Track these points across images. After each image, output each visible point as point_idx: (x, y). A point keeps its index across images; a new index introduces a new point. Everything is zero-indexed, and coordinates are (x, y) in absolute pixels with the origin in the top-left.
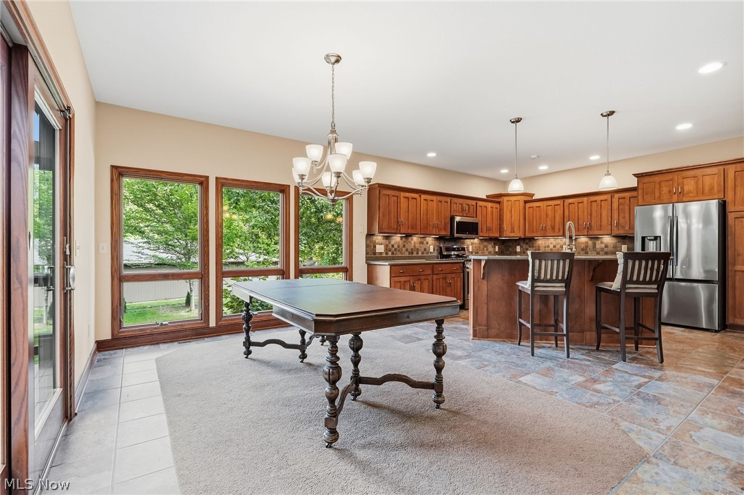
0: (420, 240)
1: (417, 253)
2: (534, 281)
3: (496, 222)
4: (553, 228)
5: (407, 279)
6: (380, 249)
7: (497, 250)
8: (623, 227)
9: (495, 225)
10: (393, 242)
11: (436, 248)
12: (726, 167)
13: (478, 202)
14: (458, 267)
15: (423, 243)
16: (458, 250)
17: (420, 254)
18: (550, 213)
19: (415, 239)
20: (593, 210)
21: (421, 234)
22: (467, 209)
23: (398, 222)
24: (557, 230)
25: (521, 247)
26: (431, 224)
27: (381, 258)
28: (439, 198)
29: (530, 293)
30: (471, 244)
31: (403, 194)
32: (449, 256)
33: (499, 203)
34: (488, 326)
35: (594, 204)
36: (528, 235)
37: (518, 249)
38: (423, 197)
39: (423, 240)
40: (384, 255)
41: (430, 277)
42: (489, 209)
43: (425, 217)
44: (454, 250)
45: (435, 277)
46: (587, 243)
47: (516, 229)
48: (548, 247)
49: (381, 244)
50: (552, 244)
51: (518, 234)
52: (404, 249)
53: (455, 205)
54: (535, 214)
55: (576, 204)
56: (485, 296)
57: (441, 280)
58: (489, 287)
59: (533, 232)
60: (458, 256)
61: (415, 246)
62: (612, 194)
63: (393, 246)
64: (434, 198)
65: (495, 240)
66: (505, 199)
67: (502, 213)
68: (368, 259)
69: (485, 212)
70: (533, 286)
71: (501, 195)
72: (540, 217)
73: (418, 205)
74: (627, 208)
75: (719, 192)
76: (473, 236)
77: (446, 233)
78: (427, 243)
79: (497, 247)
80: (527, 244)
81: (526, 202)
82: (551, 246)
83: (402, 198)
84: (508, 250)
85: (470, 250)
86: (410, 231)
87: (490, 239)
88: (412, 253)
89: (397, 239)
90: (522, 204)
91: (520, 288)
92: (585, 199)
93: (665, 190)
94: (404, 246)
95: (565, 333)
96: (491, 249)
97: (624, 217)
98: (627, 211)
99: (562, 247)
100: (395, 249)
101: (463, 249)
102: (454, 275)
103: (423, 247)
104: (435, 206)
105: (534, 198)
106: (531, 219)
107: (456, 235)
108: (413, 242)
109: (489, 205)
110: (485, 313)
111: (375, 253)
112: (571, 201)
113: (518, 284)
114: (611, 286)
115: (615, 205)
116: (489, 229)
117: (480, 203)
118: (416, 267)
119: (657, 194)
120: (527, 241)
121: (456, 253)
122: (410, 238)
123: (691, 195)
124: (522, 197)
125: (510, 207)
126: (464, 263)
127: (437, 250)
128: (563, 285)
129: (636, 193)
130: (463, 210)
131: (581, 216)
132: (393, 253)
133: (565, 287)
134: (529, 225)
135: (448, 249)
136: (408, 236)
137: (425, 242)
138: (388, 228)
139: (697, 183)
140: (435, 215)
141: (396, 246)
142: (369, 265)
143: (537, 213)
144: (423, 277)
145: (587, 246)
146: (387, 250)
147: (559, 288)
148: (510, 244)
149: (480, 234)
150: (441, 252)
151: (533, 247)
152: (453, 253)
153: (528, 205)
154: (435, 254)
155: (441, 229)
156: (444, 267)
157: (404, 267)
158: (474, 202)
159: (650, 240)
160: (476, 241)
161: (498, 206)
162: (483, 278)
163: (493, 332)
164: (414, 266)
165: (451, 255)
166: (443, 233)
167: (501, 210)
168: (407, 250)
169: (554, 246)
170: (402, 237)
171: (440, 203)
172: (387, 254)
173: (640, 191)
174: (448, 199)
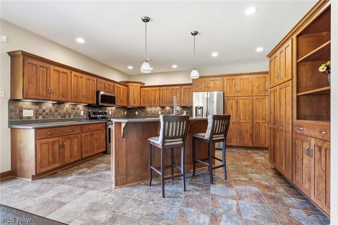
0: (72, 106)
1: (70, 117)
2: (165, 138)
3: (125, 98)
4: (155, 102)
5: (57, 139)
6: (28, 113)
7: (125, 114)
8: (186, 103)
9: (125, 99)
10: (44, 108)
11: (86, 113)
12: (224, 77)
13: (115, 84)
14: (102, 126)
15: (74, 109)
16: (102, 114)
17: (72, 117)
18: (153, 94)
19: (67, 105)
20: (173, 93)
21: (72, 102)
22: (108, 87)
23: (47, 90)
24: (156, 103)
25: (138, 112)
26: (81, 94)
27: (28, 121)
28: (87, 77)
29: (160, 147)
30: (111, 110)
31: (52, 67)
32: (96, 118)
33: (127, 86)
34: (127, 175)
35: (173, 90)
36: (142, 105)
37: (137, 113)
38: (74, 73)
39: (74, 107)
40: (34, 119)
41: (79, 136)
42: (122, 89)
43: (75, 89)
44: (99, 114)
45: (83, 135)
46: (169, 110)
47: (136, 102)
48: (152, 112)
49: (30, 109)
50: (153, 110)
51: (137, 105)
52: (56, 114)
53: (100, 83)
54: (146, 94)
55: (166, 90)
56: (124, 151)
57: (89, 136)
58: (128, 144)
59: (145, 104)
60: (102, 118)
61: (67, 111)
62: (181, 86)
63: (44, 111)
64: (84, 76)
65: (124, 108)
66: (131, 84)
67: (128, 92)
68: (11, 123)
69: (119, 91)
70: (164, 142)
71: (128, 82)
72: (149, 96)
73: (69, 79)
74: (187, 93)
75: (222, 88)
76: (112, 105)
77: (94, 102)
78: (78, 109)
79: (125, 112)
80: (141, 110)
81: (141, 87)
82: (153, 112)
83: (52, 70)
84: (131, 113)
85: (110, 114)
86: (61, 99)
87: (122, 107)
88: (65, 117)
89: (48, 105)
90: (139, 88)
91: (152, 143)
92: (170, 88)
93: (203, 85)
94: (56, 111)
95: (182, 173)
96: (122, 113)
97: (186, 98)
98: (187, 95)
99: (158, 112)
100: (47, 114)
101: (106, 113)
102: (99, 132)
103: (74, 112)
104: (84, 82)
105: (145, 85)
106: (144, 96)
107: (100, 104)
108: (65, 108)
109: (122, 87)
110: (125, 165)
111: (21, 118)
112: (163, 88)
113: (150, 140)
114: (204, 137)
115: (182, 92)
116: (122, 101)
117: (116, 85)
118: (66, 128)
119: (200, 87)
120: (141, 109)
121: (101, 116)
122: (62, 105)
123: (212, 89)
124: (139, 84)
125: (133, 89)
126: (106, 123)
127: (87, 114)
128: (181, 139)
129: (192, 86)
130: (105, 88)
131: (168, 96)
132: (44, 117)
133: (183, 140)
134: (143, 99)
135: (94, 113)
136: (60, 103)
137: (76, 108)
138: (35, 95)
139: (214, 83)
140: (84, 88)
141: (47, 111)
142: (12, 129)
143: (147, 94)
144: (72, 136)
145: (169, 112)
146: (37, 114)
147: (179, 142)
148: (133, 110)
149: (117, 104)
150: (89, 116)
151: (144, 112)
152: (98, 116)
153: (142, 89)
154: (85, 117)
155: (89, 99)
156: (91, 127)
157: (53, 129)
158: (113, 84)
159: (199, 109)
160: (114, 108)
161: (126, 88)
162: (123, 137)
163: (131, 178)
164: (63, 128)
165: (97, 117)
166: (91, 102)
167: (128, 91)
168: (59, 114)
169: (155, 112)
170: (54, 104)
171: (88, 81)
172: (37, 117)
173: (194, 85)
174: (95, 79)
